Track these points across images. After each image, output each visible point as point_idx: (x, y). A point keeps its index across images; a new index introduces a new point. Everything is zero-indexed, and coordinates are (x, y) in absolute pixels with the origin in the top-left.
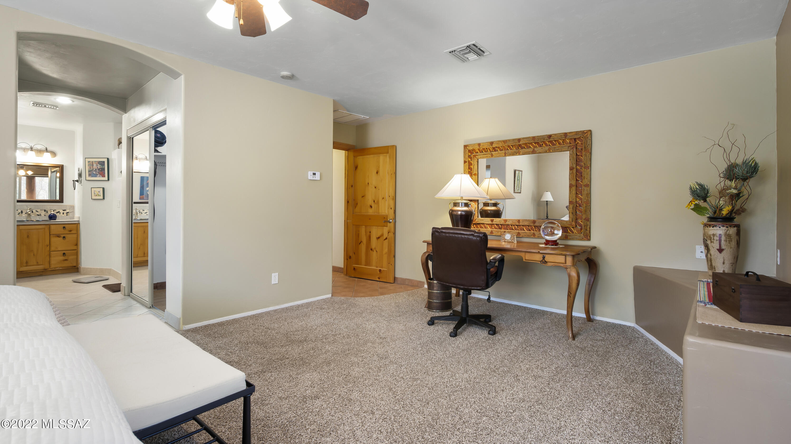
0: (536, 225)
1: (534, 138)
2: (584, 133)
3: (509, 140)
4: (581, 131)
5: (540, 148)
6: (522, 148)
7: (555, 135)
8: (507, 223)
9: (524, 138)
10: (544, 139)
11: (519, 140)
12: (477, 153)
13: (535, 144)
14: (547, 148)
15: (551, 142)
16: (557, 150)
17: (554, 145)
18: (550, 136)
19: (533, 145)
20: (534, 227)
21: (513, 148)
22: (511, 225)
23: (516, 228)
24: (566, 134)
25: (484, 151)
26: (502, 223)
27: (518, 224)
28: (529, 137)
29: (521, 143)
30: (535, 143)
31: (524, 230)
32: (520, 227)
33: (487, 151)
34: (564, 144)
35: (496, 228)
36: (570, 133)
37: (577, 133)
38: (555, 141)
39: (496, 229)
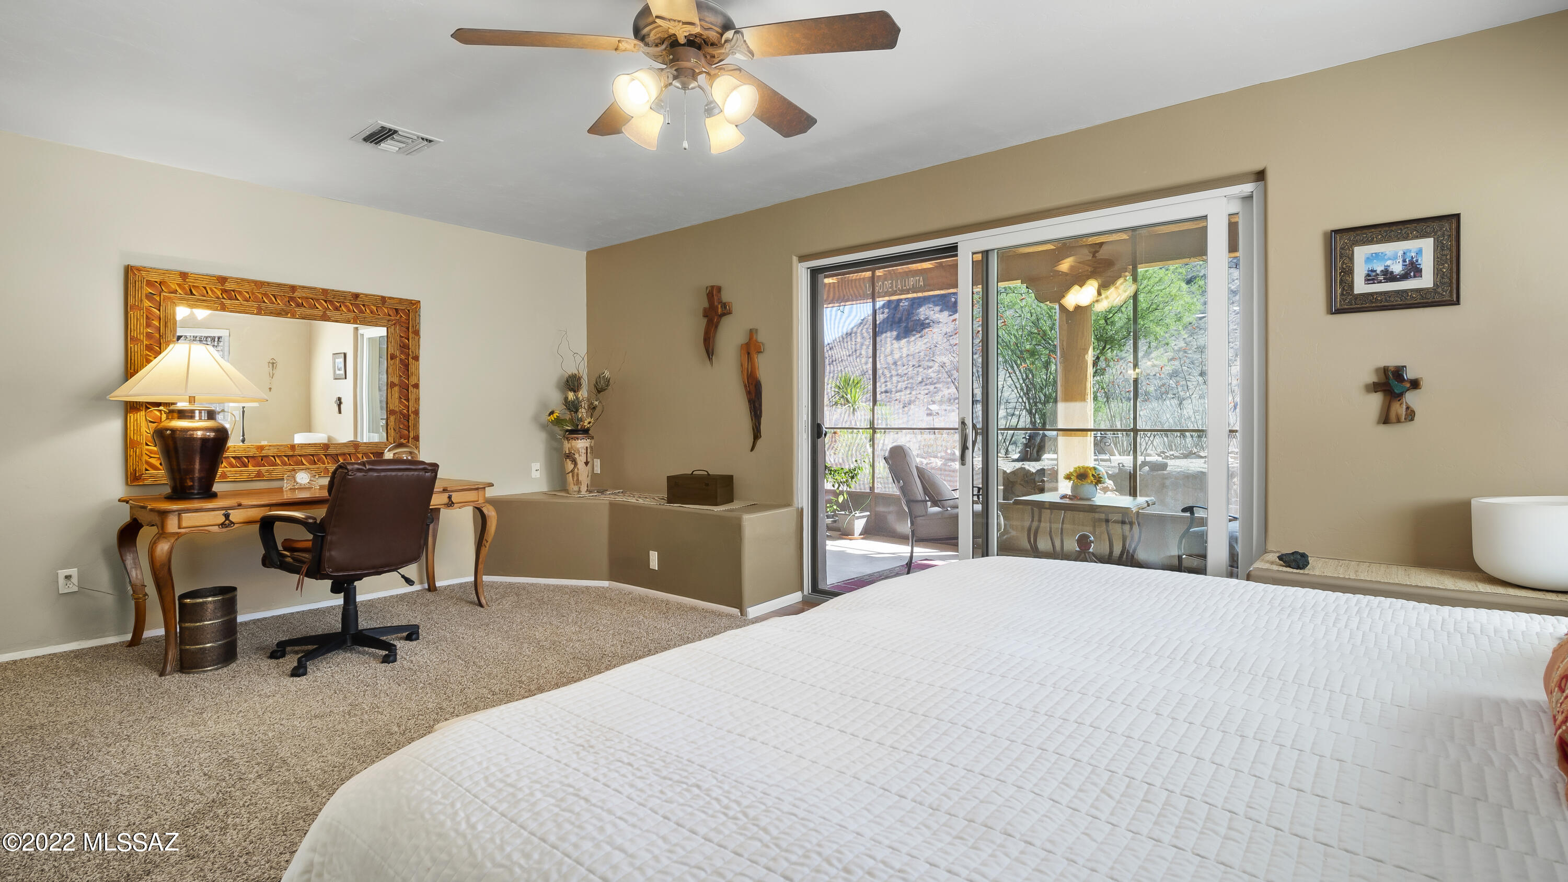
0: (329, 452)
1: (325, 291)
2: (411, 303)
3: (269, 284)
4: (407, 300)
5: (338, 313)
6: (298, 305)
7: (366, 295)
8: (264, 453)
9: (304, 287)
10: (345, 299)
11: (293, 288)
12: (175, 292)
13: (326, 303)
14: (351, 315)
15: (357, 306)
16: (369, 322)
17: (361, 312)
18: (356, 296)
19: (321, 304)
20: (324, 457)
21: (276, 300)
22: (274, 457)
23: (285, 461)
24: (383, 299)
25: (197, 292)
26: (251, 454)
27: (291, 453)
28: (315, 288)
29: (296, 294)
30: (326, 301)
31: (303, 464)
32: (294, 459)
33: (207, 293)
34: (379, 315)
35: (232, 466)
36: (390, 298)
37: (401, 301)
38: (364, 305)
39: (233, 468)
